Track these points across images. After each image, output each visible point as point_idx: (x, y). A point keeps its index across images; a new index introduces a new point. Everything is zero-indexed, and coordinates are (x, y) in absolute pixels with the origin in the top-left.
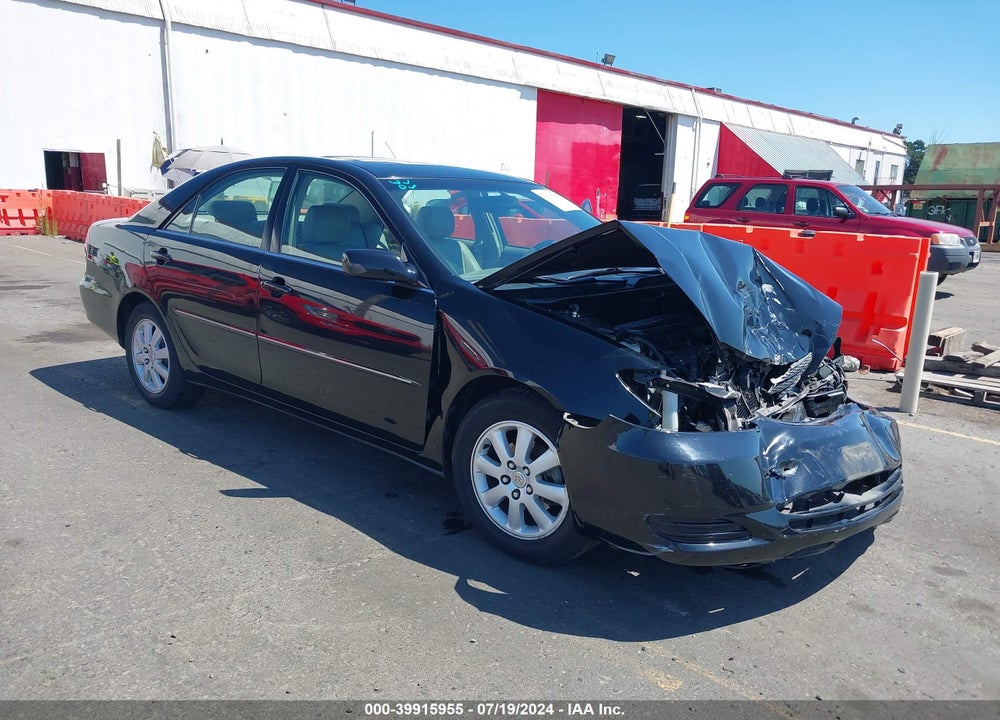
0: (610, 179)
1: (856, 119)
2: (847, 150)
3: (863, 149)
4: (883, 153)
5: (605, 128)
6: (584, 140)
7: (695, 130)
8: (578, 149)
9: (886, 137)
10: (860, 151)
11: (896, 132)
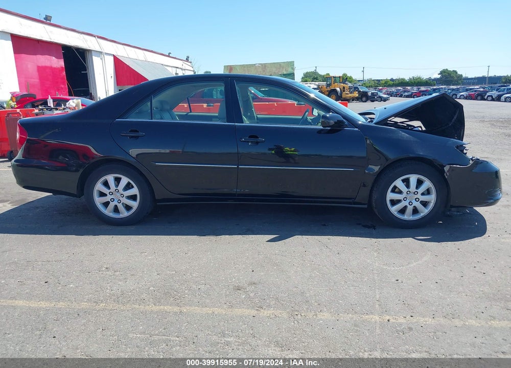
0: (63, 86)
1: (170, 53)
2: (171, 68)
3: (177, 68)
4: (185, 70)
5: (54, 58)
6: (44, 65)
7: (102, 59)
8: (41, 70)
9: (184, 62)
10: (175, 69)
11: (187, 60)
